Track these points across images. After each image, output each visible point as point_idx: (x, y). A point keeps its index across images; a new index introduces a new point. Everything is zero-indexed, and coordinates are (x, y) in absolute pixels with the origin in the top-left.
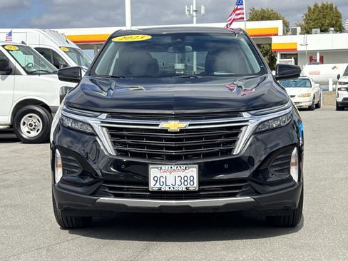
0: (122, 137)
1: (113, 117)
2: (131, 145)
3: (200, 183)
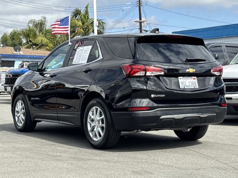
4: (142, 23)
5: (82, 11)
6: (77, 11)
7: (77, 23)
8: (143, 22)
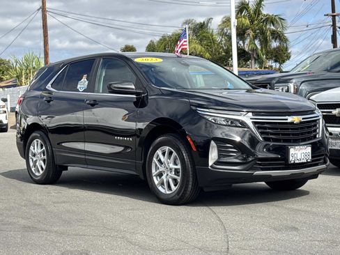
0: (265, 128)
1: (256, 115)
2: (272, 134)
3: (312, 157)
4: (337, 17)
5: (250, 4)
6: (243, 4)
7: (244, 22)
8: (338, 15)
